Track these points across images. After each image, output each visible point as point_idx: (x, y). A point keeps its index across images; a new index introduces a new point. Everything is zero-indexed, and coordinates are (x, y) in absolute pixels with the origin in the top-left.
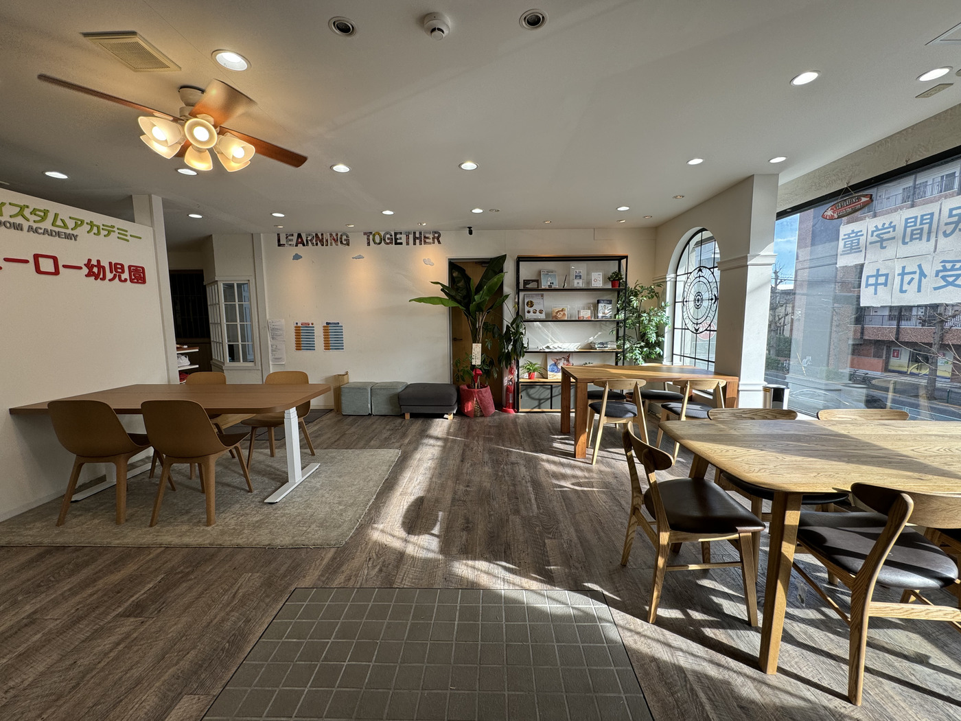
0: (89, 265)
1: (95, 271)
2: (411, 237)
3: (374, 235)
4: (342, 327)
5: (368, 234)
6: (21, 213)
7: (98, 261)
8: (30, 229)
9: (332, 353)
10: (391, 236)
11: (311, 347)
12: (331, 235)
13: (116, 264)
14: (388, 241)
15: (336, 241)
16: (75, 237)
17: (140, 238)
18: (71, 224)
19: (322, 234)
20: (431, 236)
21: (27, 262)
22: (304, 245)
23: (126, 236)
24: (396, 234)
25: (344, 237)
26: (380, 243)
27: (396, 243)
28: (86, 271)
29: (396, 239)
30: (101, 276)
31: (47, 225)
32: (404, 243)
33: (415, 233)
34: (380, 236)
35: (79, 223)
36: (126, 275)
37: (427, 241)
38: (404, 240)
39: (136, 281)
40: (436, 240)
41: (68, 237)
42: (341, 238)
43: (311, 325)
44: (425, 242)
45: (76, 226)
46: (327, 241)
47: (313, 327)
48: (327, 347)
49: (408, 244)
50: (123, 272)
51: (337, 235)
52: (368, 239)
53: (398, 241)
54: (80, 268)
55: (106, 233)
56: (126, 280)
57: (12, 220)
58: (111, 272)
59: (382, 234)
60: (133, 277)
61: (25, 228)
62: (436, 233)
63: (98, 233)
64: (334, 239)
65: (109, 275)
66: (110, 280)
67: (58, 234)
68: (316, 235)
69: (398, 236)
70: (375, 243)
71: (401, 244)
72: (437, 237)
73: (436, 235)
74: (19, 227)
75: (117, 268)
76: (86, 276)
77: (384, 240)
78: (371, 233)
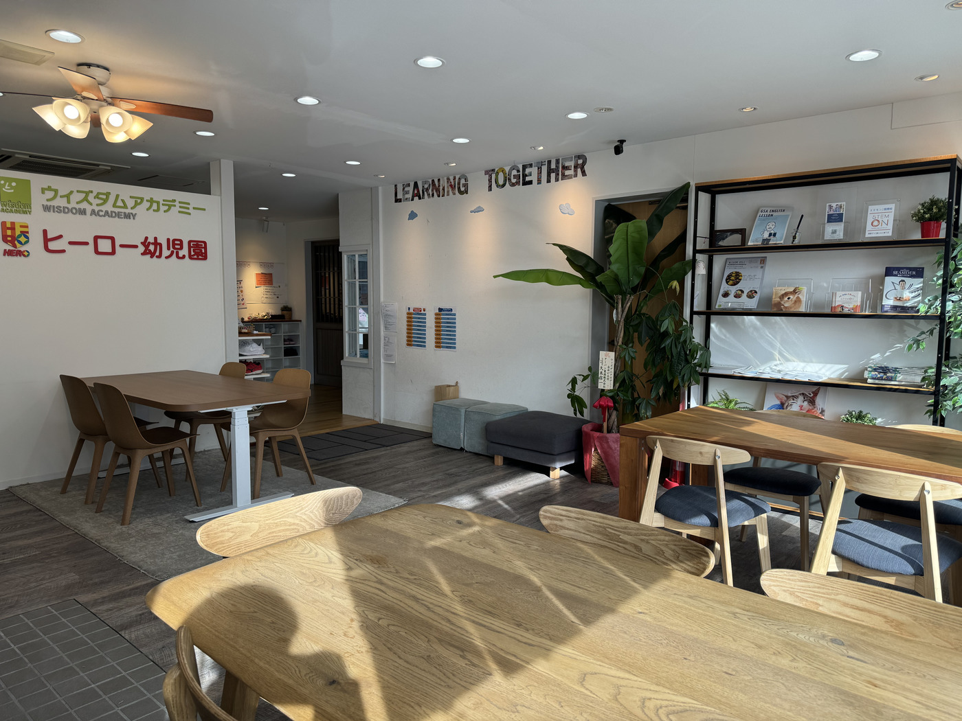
0: (145, 243)
1: (151, 249)
2: (545, 169)
3: (497, 174)
4: (455, 315)
5: (489, 172)
6: (86, 199)
7: (156, 239)
8: (93, 212)
9: (443, 352)
10: (518, 171)
11: (422, 344)
12: (448, 179)
13: (174, 240)
14: (514, 181)
15: (453, 187)
16: (134, 216)
17: (204, 210)
18: (130, 203)
19: (439, 180)
20: (572, 164)
21: (87, 243)
22: (420, 198)
23: (188, 209)
24: (524, 167)
25: (463, 181)
26: (503, 186)
27: (525, 183)
28: (142, 249)
29: (525, 176)
30: (157, 254)
31: (108, 207)
32: (535, 182)
33: (549, 162)
34: (505, 174)
35: (139, 201)
36: (185, 252)
37: (567, 173)
38: (534, 178)
39: (196, 257)
40: (579, 170)
41: (127, 216)
42: (459, 184)
43: (422, 312)
44: (564, 177)
45: (136, 204)
46: (444, 189)
47: (425, 314)
48: (438, 345)
49: (539, 182)
50: (181, 248)
51: (455, 178)
52: (490, 181)
53: (528, 179)
54: (136, 247)
55: (166, 208)
56: (184, 257)
57: (78, 206)
58: (169, 249)
59: (507, 169)
60: (192, 253)
61: (89, 212)
62: (579, 157)
63: (158, 210)
64: (451, 186)
65: (166, 252)
66: (167, 258)
67: (118, 215)
68: (433, 181)
69: (528, 171)
70: (498, 186)
71: (530, 182)
72: (580, 164)
73: (580, 162)
74: (83, 212)
75: (176, 245)
76: (142, 254)
77: (510, 179)
78: (493, 170)
